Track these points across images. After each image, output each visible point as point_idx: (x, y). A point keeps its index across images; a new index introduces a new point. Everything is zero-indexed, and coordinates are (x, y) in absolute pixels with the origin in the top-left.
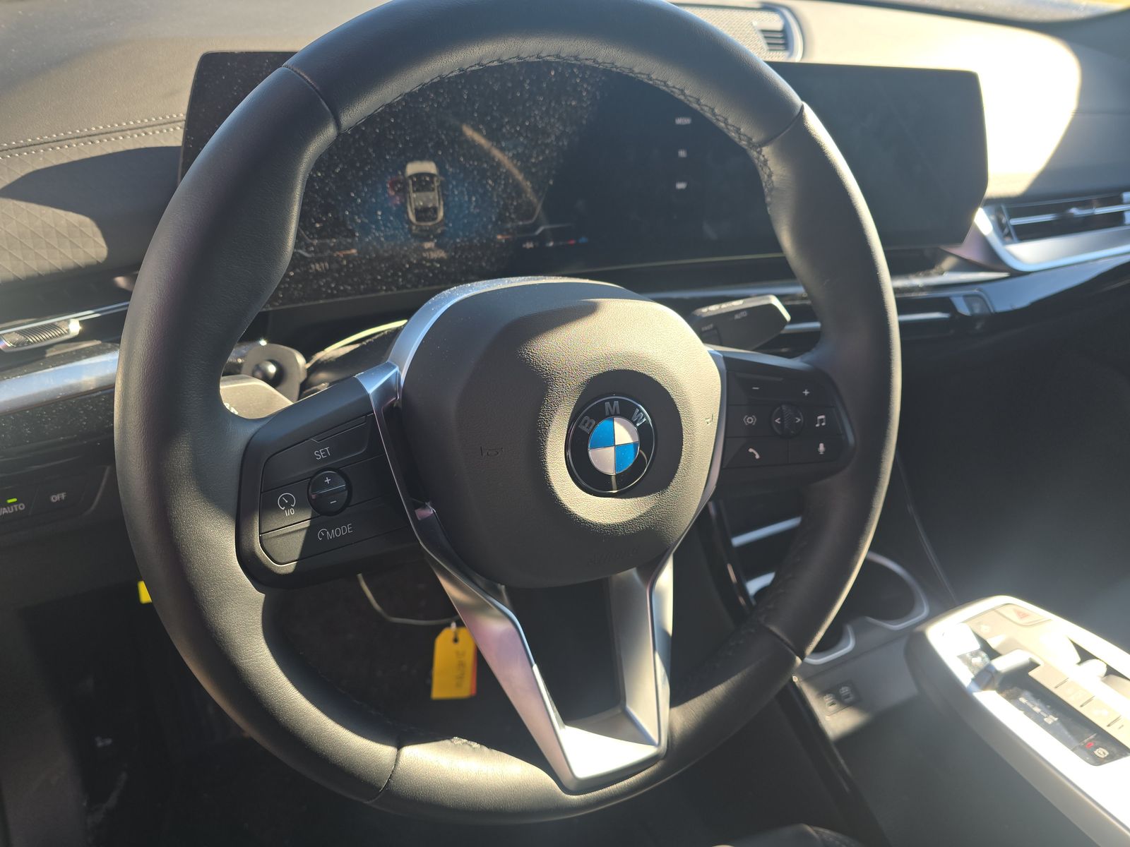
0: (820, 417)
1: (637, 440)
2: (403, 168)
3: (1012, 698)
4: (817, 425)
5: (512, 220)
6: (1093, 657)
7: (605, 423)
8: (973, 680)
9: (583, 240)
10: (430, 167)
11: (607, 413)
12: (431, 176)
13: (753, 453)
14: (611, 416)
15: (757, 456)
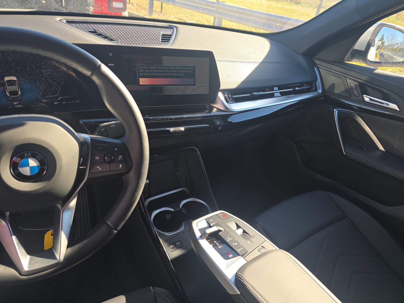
0: (120, 157)
1: (39, 164)
2: (4, 78)
3: (211, 243)
4: (119, 159)
5: (48, 95)
6: (241, 228)
7: (24, 160)
8: (200, 236)
9: (77, 101)
10: (14, 78)
11: (26, 157)
12: (15, 81)
13: (98, 168)
14: (28, 157)
15: (100, 169)
